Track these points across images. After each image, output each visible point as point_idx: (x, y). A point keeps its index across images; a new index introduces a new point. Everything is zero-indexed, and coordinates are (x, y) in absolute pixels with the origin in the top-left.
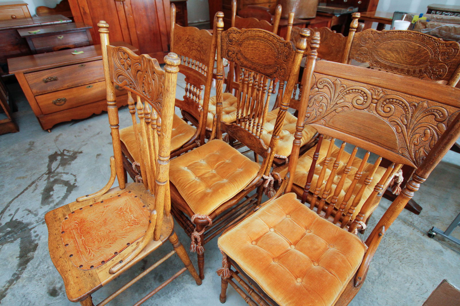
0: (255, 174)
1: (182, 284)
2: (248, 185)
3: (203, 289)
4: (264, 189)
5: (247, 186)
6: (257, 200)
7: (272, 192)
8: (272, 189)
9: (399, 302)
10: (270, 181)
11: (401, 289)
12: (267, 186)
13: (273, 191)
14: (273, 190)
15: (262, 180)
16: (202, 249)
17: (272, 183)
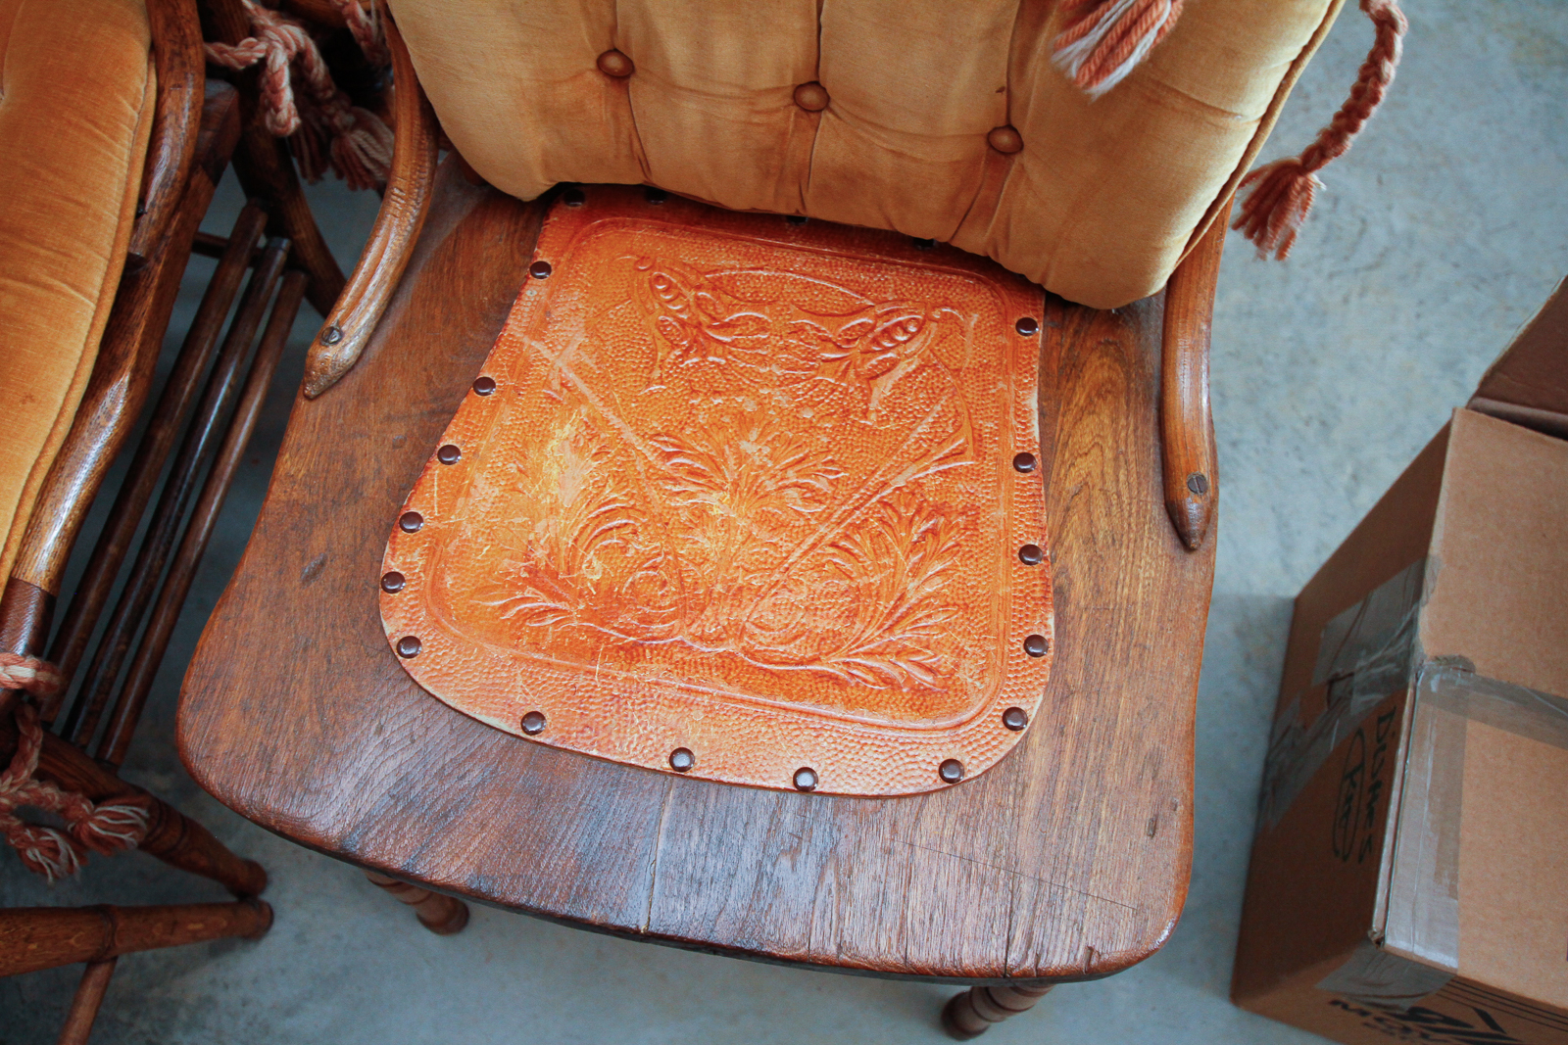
0: (141, 82)
1: (156, 992)
2: (142, 200)
3: (300, 938)
4: (285, 145)
5: (139, 215)
6: (285, 243)
7: (357, 138)
8: (342, 119)
9: (1270, 358)
10: (298, 63)
11: (1256, 287)
12: (295, 122)
13: (360, 123)
14: (350, 119)
15: (224, 93)
16: (124, 817)
17: (319, 69)
